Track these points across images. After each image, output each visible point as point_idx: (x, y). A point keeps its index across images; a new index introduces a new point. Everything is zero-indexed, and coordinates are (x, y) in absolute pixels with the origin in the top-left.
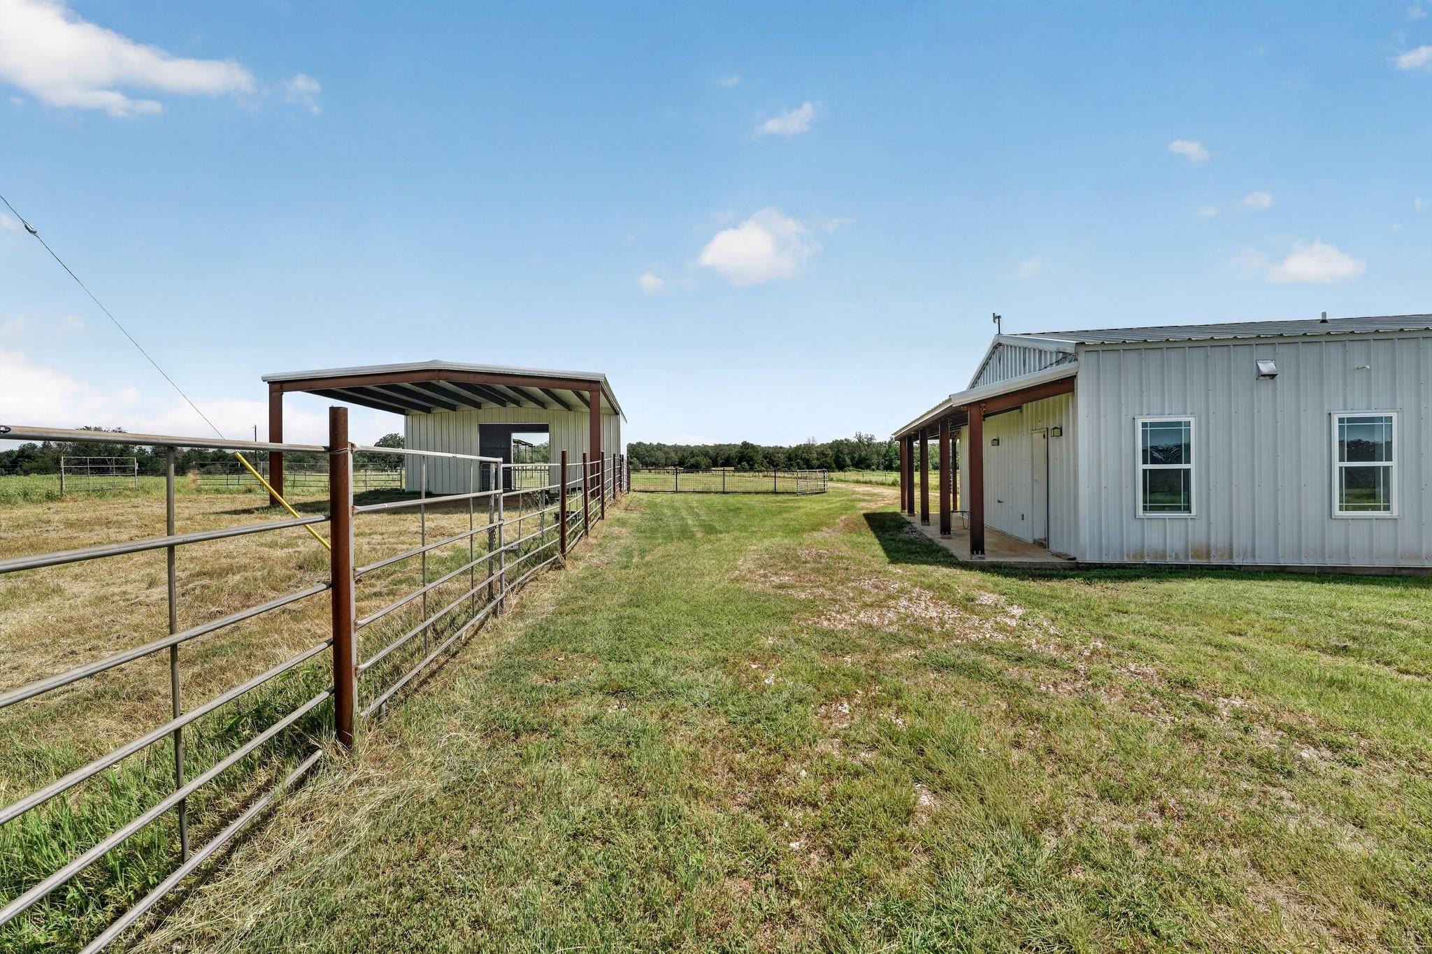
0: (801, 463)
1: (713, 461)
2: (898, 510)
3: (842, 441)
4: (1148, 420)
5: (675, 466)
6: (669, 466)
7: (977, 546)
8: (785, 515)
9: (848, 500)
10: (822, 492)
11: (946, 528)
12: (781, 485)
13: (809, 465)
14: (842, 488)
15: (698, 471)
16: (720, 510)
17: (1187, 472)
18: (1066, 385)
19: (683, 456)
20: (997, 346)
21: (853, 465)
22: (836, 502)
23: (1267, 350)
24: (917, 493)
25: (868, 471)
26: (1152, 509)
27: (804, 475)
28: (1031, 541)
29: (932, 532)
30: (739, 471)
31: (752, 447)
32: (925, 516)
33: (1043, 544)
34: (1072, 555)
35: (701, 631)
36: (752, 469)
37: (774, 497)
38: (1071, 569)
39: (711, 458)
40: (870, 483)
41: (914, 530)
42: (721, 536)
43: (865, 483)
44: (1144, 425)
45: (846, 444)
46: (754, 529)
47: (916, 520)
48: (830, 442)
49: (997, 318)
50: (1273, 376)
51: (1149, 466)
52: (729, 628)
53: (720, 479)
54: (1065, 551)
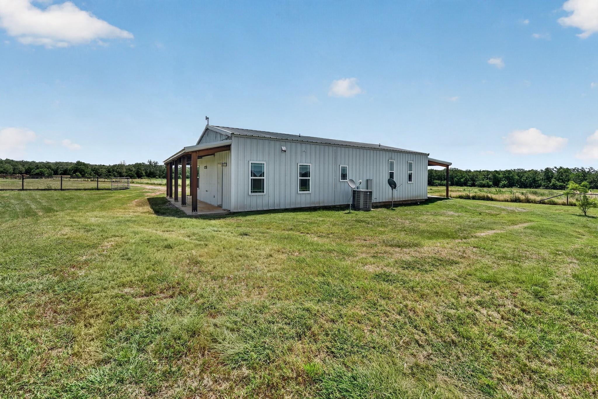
0: (116, 174)
1: (54, 172)
2: (165, 196)
3: (140, 164)
4: (253, 162)
5: (21, 174)
6: (16, 174)
7: (195, 209)
8: (101, 201)
9: (141, 192)
10: (127, 188)
11: (184, 203)
12: (101, 185)
13: (121, 175)
14: (138, 187)
15: (41, 178)
16: (57, 199)
17: (263, 179)
18: (228, 148)
19: (29, 168)
20: (207, 129)
21: (146, 176)
22: (134, 193)
23: (283, 143)
24: (173, 188)
25: (154, 179)
26: (254, 192)
27: (118, 180)
28: (217, 206)
29: (179, 204)
30: (74, 178)
31: (84, 164)
32: (176, 199)
33: (220, 206)
34: (229, 210)
35: (38, 260)
36: (83, 176)
37: (97, 192)
38: (228, 215)
39: (53, 170)
40: (154, 184)
41: (170, 204)
42: (58, 213)
43: (152, 184)
44: (252, 164)
45: (143, 165)
46: (81, 208)
47: (172, 200)
48: (134, 164)
49: (207, 118)
50: (285, 151)
51: (253, 178)
52: (59, 256)
53: (59, 183)
54: (227, 208)
